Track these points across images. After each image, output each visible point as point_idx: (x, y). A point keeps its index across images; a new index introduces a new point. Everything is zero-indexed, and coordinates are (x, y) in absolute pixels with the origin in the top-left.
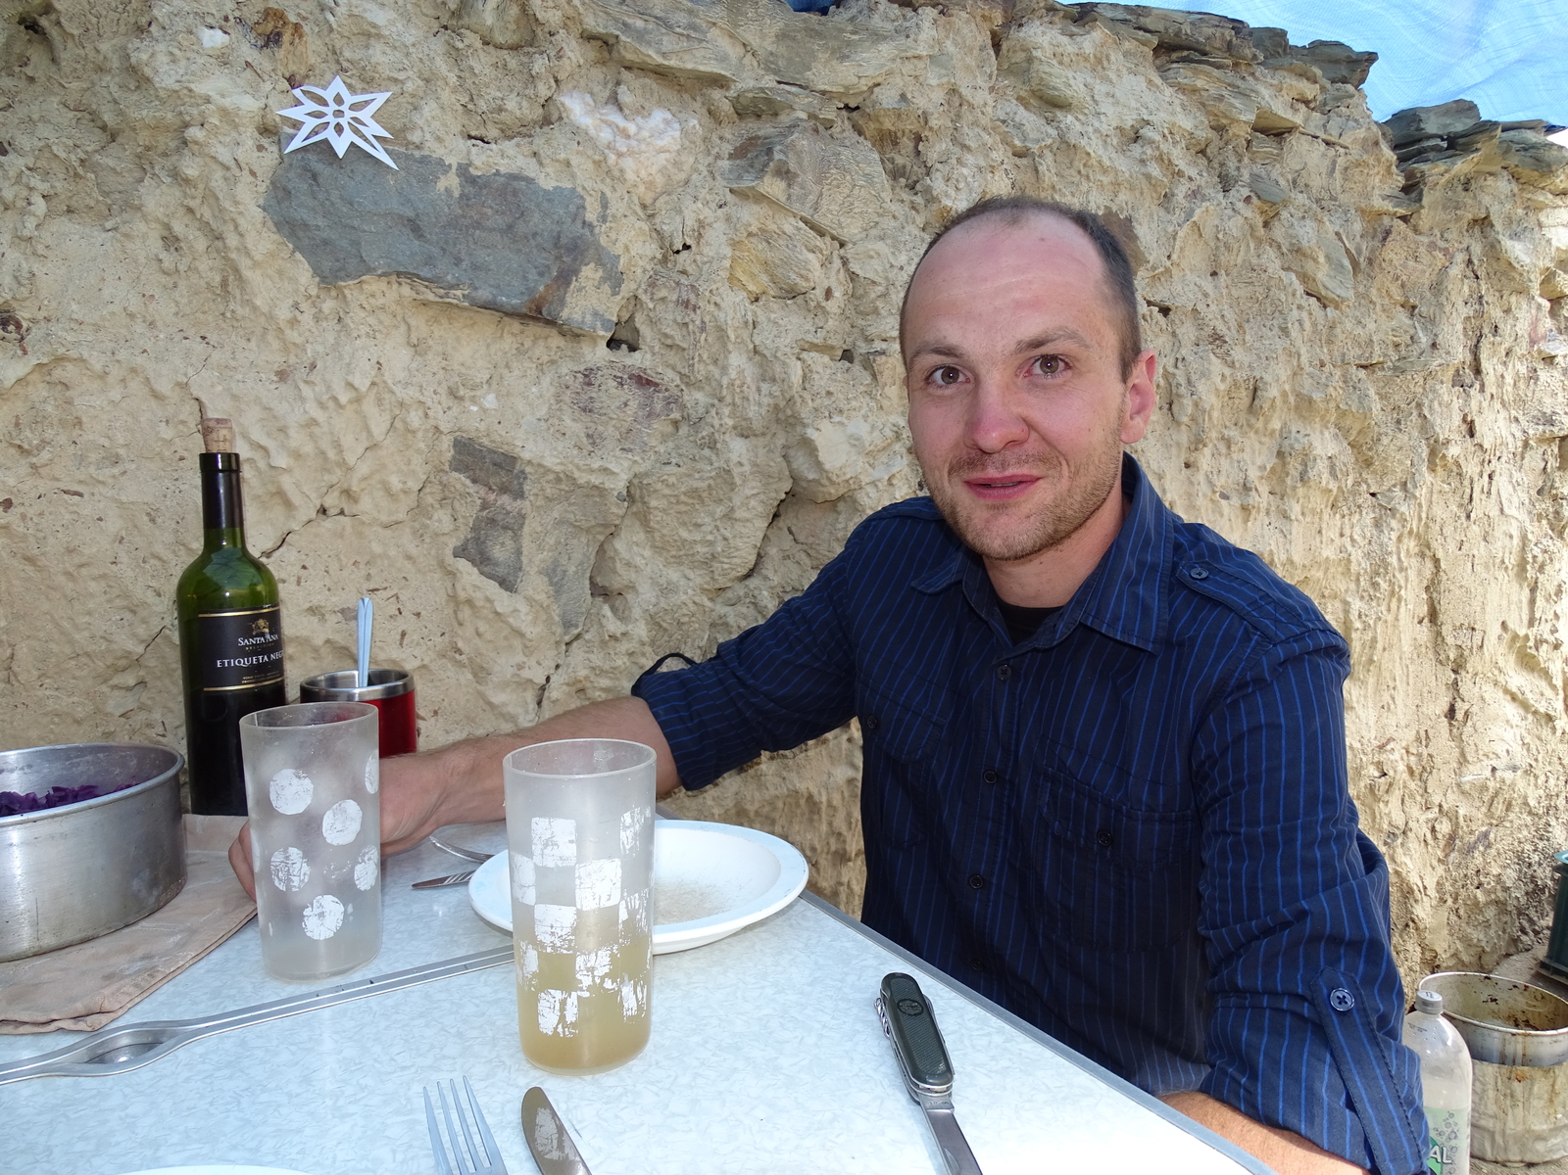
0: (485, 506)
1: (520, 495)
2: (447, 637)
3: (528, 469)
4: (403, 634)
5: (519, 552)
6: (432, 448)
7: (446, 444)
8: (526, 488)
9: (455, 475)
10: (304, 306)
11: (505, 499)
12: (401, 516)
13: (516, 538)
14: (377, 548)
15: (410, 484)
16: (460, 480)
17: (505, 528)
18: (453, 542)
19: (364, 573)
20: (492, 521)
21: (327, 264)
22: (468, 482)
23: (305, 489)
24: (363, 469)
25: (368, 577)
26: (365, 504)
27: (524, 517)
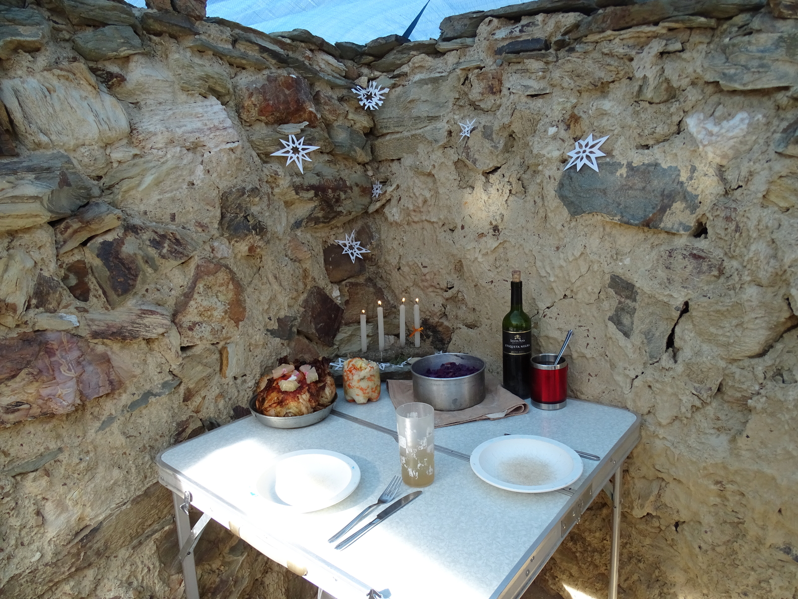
0: (620, 303)
1: (635, 300)
2: (603, 350)
3: (639, 291)
4: (588, 344)
5: (632, 323)
6: (602, 278)
7: (608, 277)
8: (637, 298)
9: (610, 289)
10: (565, 225)
11: (628, 301)
12: (592, 301)
13: (631, 317)
14: (583, 311)
15: (595, 290)
16: (611, 292)
17: (628, 313)
18: (609, 314)
19: (578, 319)
20: (623, 309)
21: (573, 210)
22: (614, 293)
23: (560, 288)
24: (578, 283)
25: (580, 321)
26: (579, 296)
27: (635, 309)
